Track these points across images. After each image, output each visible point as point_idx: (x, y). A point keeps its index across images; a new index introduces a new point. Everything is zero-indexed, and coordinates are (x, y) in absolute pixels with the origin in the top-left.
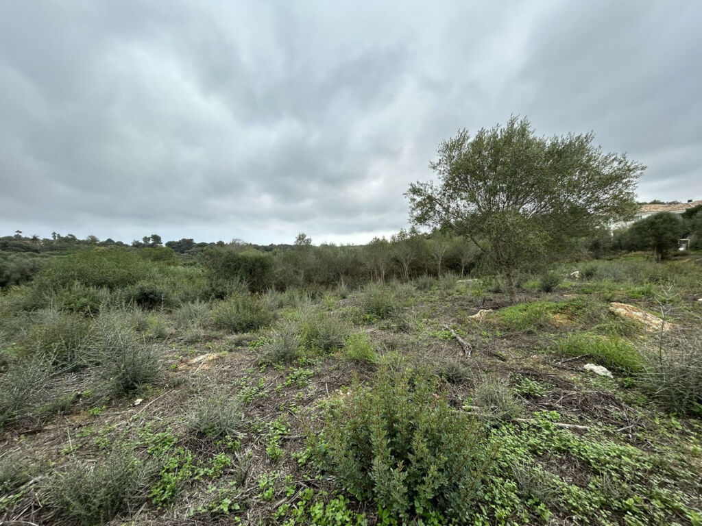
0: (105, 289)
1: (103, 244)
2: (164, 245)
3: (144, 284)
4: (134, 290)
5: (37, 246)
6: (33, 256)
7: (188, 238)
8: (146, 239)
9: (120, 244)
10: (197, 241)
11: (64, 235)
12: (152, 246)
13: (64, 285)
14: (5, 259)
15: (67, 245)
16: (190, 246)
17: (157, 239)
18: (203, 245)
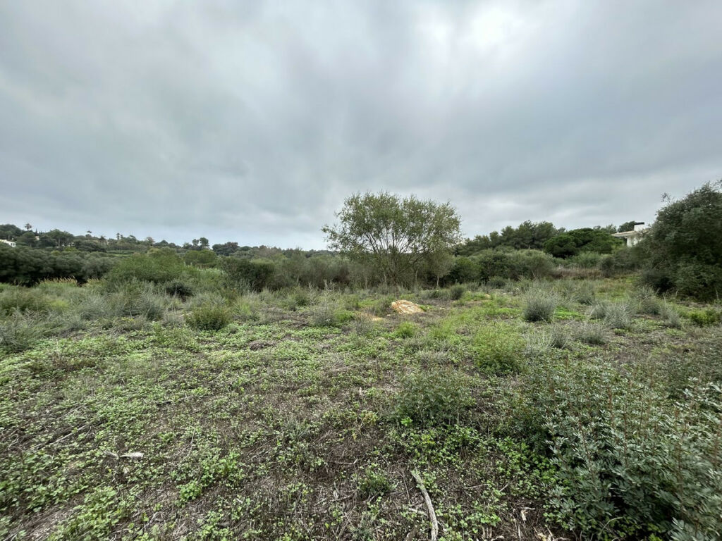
1: (158, 245)
2: (212, 249)
5: (104, 245)
6: (102, 255)
7: (233, 241)
8: (195, 241)
9: (172, 245)
10: (241, 245)
11: (126, 236)
12: (200, 248)
14: (82, 257)
15: (129, 245)
16: (234, 249)
17: (205, 241)
18: (246, 249)
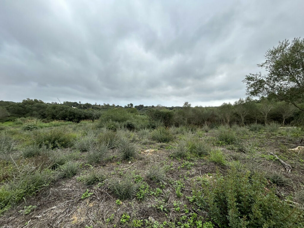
0: (118, 122)
1: (117, 107)
2: (134, 107)
3: (128, 121)
4: (126, 123)
5: (100, 107)
6: (99, 111)
7: (142, 104)
8: (128, 105)
9: (121, 107)
10: (145, 106)
11: (106, 104)
12: (130, 107)
13: (107, 120)
14: (93, 111)
15: (107, 107)
16: (142, 107)
17: (132, 105)
18: (147, 107)
